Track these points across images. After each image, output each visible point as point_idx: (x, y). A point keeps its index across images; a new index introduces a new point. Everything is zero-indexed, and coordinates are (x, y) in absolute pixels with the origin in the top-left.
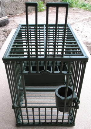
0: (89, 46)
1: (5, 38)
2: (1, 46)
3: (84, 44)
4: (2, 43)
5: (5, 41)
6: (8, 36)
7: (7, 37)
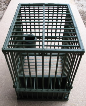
0: (84, 15)
1: (6, 6)
2: (2, 14)
3: (80, 13)
4: (3, 11)
5: (6, 9)
6: (8, 4)
7: (8, 6)
